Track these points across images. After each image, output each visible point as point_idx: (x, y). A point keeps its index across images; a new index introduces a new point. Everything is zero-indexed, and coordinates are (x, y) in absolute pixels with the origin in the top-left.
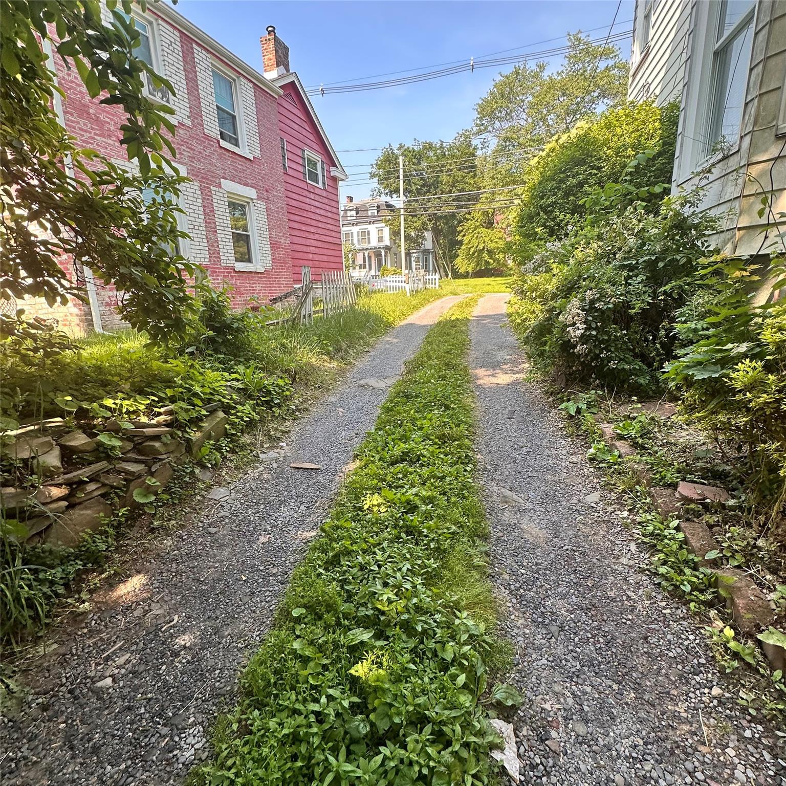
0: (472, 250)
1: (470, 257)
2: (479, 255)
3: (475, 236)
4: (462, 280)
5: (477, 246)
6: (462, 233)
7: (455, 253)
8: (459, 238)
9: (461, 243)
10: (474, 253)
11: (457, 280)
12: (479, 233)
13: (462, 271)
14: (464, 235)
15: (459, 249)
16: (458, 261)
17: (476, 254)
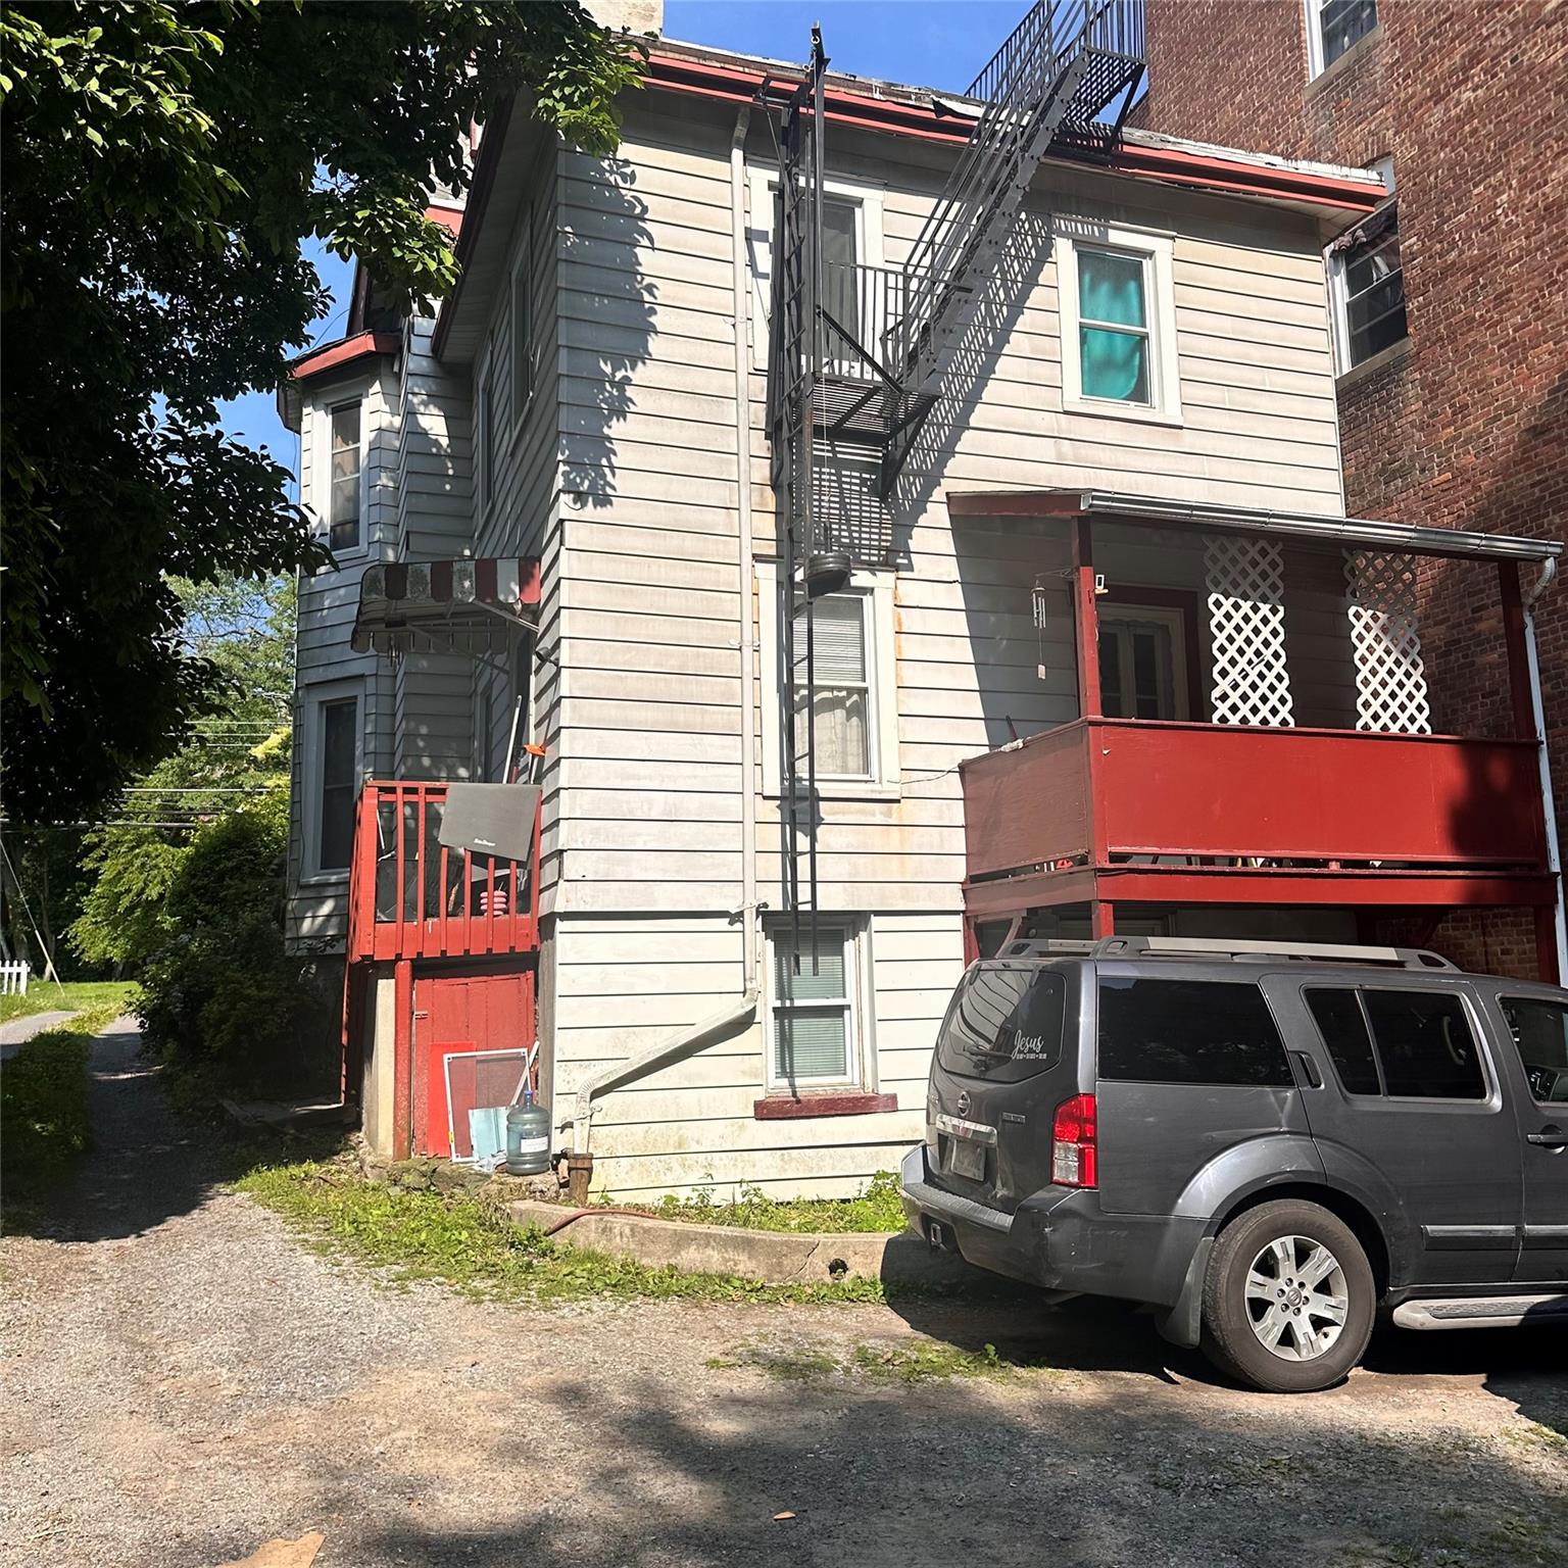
0: (125, 902)
1: (114, 920)
2: (145, 915)
3: (138, 863)
4: (89, 985)
5: (142, 892)
6: (100, 852)
7: (71, 903)
8: (88, 864)
9: (93, 877)
10: (130, 910)
11: (72, 986)
12: (147, 855)
13: (91, 956)
14: (103, 858)
15: (86, 893)
16: (81, 928)
17: (138, 912)
